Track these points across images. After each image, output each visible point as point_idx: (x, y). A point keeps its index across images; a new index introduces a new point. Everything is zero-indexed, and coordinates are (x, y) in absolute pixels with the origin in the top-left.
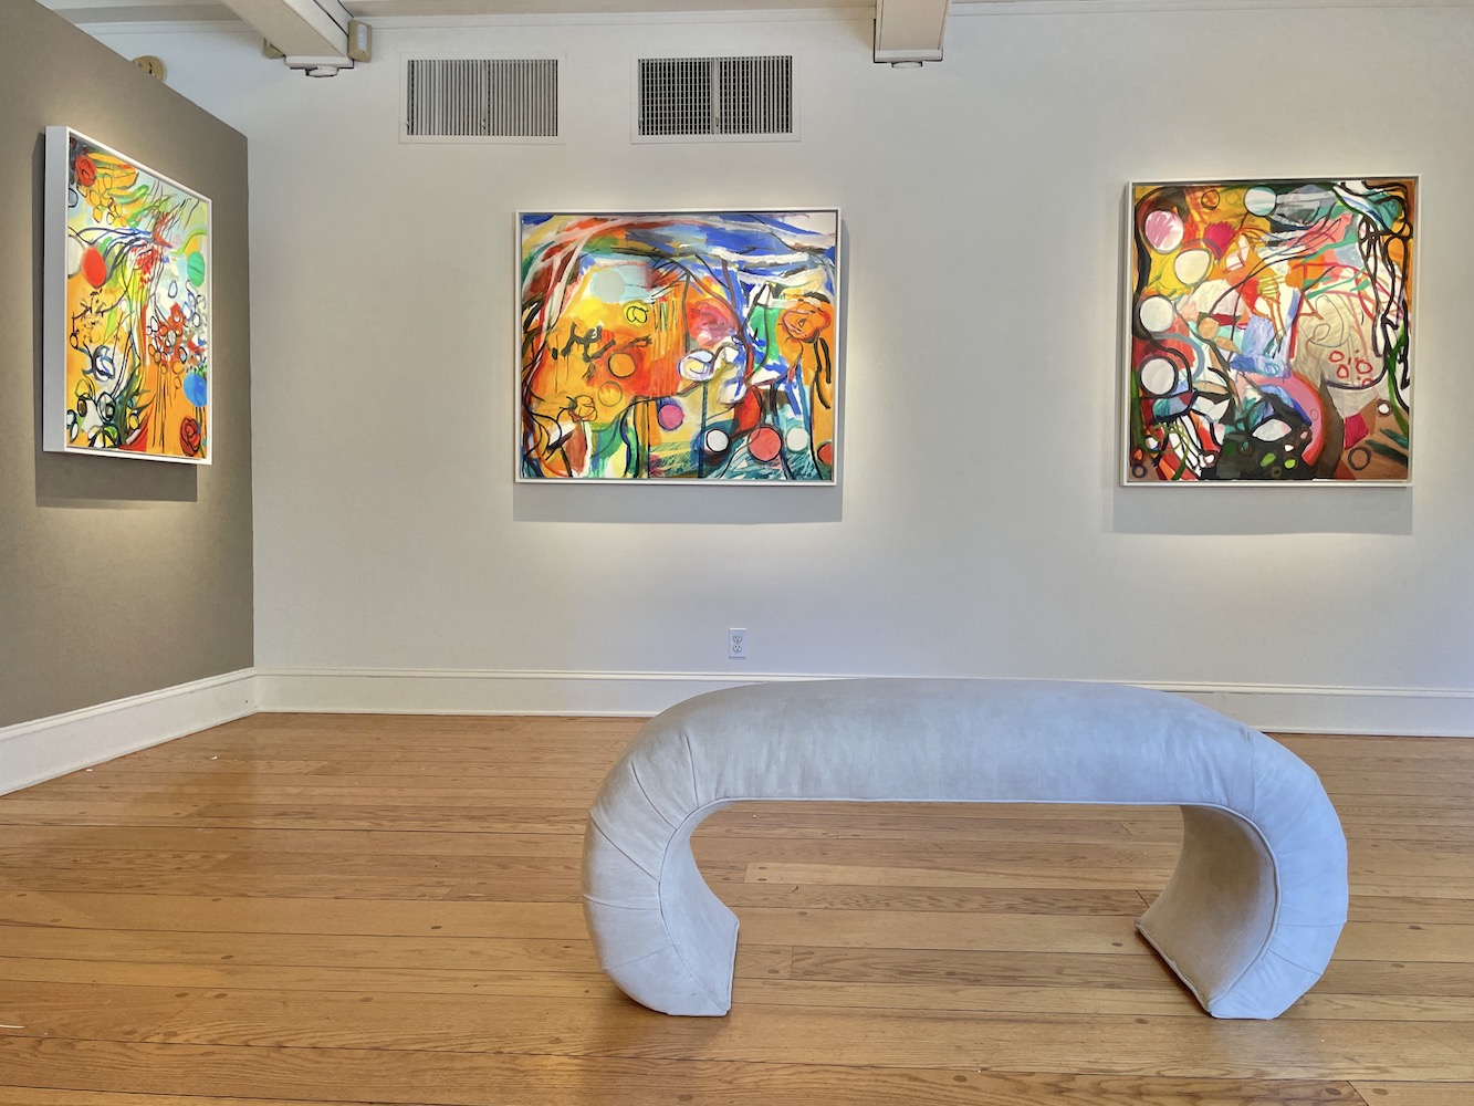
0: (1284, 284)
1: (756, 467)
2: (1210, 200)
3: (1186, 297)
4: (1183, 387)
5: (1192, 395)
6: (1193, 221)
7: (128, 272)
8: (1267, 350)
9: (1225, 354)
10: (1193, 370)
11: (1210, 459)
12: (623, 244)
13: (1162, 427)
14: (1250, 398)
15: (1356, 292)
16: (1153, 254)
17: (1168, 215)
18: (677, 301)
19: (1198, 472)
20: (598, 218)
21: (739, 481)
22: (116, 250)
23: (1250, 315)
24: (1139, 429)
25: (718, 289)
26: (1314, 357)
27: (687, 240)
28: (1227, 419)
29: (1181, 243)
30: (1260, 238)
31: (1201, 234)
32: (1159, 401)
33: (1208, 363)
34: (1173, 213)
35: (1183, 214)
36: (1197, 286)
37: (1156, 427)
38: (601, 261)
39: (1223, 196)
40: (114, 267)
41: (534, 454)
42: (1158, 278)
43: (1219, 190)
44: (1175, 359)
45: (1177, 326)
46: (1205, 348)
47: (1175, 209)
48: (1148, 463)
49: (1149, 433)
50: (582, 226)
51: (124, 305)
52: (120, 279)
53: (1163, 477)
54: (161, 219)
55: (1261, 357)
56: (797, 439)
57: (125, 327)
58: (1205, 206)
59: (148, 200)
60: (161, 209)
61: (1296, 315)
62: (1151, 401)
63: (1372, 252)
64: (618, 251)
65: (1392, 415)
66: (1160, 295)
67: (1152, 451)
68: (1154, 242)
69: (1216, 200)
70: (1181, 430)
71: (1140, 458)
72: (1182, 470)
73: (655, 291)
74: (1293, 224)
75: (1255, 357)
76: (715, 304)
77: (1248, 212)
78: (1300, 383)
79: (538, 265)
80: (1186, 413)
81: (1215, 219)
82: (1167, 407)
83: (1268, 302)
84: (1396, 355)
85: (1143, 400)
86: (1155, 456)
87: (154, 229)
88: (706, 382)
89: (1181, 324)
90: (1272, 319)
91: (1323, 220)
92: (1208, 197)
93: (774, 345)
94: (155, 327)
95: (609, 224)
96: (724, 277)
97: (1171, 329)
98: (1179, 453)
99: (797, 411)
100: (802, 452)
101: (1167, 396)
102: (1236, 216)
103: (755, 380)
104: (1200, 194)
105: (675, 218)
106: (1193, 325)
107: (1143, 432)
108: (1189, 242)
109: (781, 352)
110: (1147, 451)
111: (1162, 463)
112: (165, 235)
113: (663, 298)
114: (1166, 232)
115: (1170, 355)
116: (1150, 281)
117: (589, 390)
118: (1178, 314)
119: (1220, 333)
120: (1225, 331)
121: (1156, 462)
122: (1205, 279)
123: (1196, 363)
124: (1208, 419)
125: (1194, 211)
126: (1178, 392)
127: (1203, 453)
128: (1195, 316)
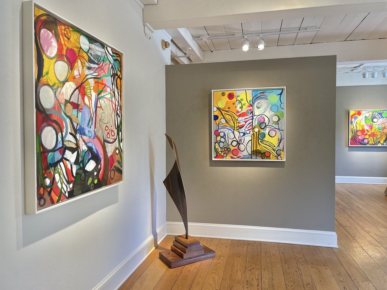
0: (93, 90)
3: (59, 89)
4: (60, 145)
5: (64, 149)
6: (61, 43)
8: (88, 124)
9: (75, 125)
10: (64, 134)
11: (71, 185)
13: (52, 170)
14: (84, 149)
15: (111, 99)
16: (44, 57)
17: (50, 34)
19: (67, 195)
23: (83, 105)
24: (41, 174)
26: (101, 128)
28: (77, 162)
29: (56, 55)
30: (85, 64)
31: (64, 52)
32: (50, 154)
33: (69, 131)
34: (52, 33)
35: (57, 37)
36: (64, 83)
37: (49, 171)
39: (72, 33)
42: (47, 73)
43: (71, 29)
44: (56, 126)
45: (56, 106)
46: (68, 120)
47: (53, 31)
48: (46, 196)
49: (46, 176)
53: (53, 203)
55: (87, 127)
58: (66, 37)
61: (96, 107)
62: (46, 154)
63: (114, 83)
65: (119, 154)
66: (48, 85)
67: (48, 187)
68: (45, 49)
69: (69, 35)
70: (60, 171)
71: (42, 193)
72: (61, 197)
74: (94, 60)
75: (85, 127)
77: (81, 48)
78: (98, 140)
80: (61, 160)
81: (70, 46)
82: (53, 158)
83: (88, 98)
84: (119, 128)
85: (43, 152)
86: (49, 190)
89: (57, 106)
90: (90, 108)
91: (102, 62)
92: (67, 32)
97: (54, 108)
98: (59, 185)
101: (54, 150)
102: (77, 48)
104: (63, 27)
106: (63, 107)
107: (43, 175)
110: (45, 187)
111: (53, 193)
114: (50, 45)
115: (54, 124)
116: (43, 75)
118: (57, 99)
119: (73, 113)
120: (75, 112)
121: (50, 193)
122: (67, 80)
123: (65, 130)
124: (70, 162)
125: (61, 37)
126: (58, 147)
127: (69, 182)
128: (63, 101)
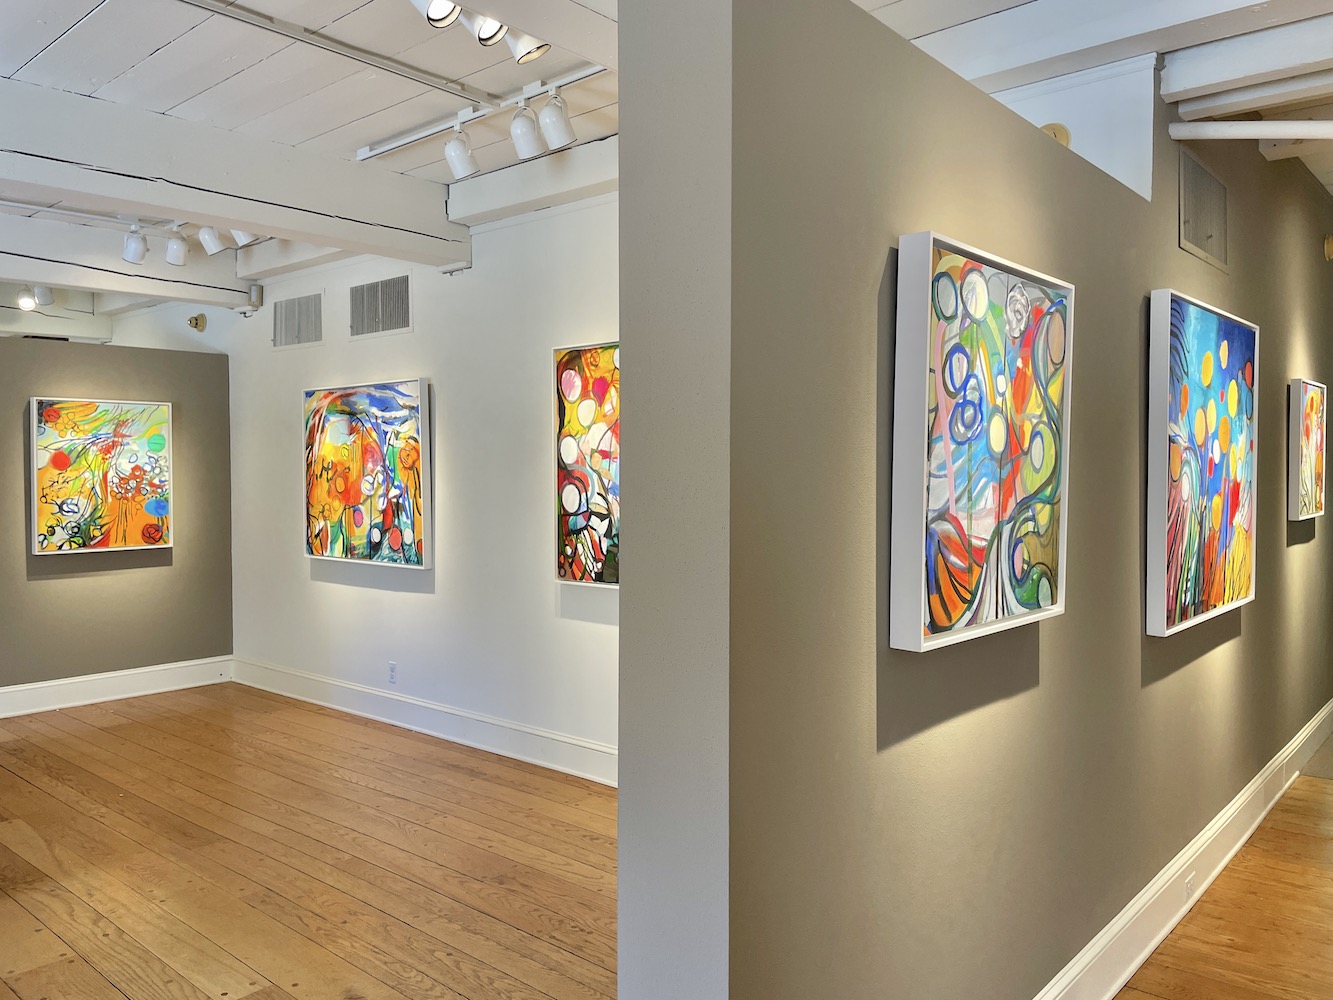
1: (392, 554)
2: (595, 360)
3: (584, 437)
4: (584, 508)
5: (589, 514)
6: (586, 377)
7: (90, 457)
9: (606, 482)
10: (589, 494)
11: (600, 565)
12: (340, 408)
13: (574, 537)
16: (565, 404)
17: (572, 372)
18: (359, 442)
19: (593, 575)
20: (331, 392)
21: (386, 563)
22: (80, 449)
24: (562, 539)
25: (374, 434)
27: (362, 404)
28: (608, 534)
29: (580, 395)
31: (591, 386)
32: (571, 518)
33: (597, 490)
34: (575, 370)
35: (581, 372)
36: (589, 428)
37: (570, 538)
38: (332, 419)
39: (601, 356)
40: (78, 457)
41: (310, 541)
42: (569, 422)
43: (599, 351)
44: (579, 485)
46: (595, 476)
47: (576, 367)
48: (567, 566)
49: (566, 543)
50: (325, 397)
51: (88, 475)
52: (84, 462)
53: (575, 578)
54: (121, 424)
56: (408, 537)
57: (88, 486)
58: (592, 365)
59: (109, 417)
60: (121, 419)
62: (567, 517)
64: (337, 412)
66: (571, 436)
67: (569, 557)
68: (566, 394)
69: (597, 359)
70: (583, 541)
71: (563, 562)
72: (584, 574)
73: (351, 436)
76: (373, 445)
77: (616, 368)
79: (311, 423)
80: (585, 528)
81: (597, 375)
82: (575, 524)
85: (563, 515)
86: (571, 561)
87: (115, 430)
88: (371, 496)
89: (581, 460)
92: (593, 358)
93: (397, 472)
94: (116, 480)
95: (335, 395)
96: (376, 427)
97: (577, 462)
98: (582, 558)
99: (408, 518)
100: (410, 545)
101: (575, 514)
102: (609, 371)
103: (391, 495)
104: (589, 355)
105: (358, 389)
106: (588, 458)
107: (564, 541)
108: (584, 395)
109: (401, 477)
110: (566, 557)
111: (574, 566)
112: (124, 431)
113: (354, 442)
114: (572, 386)
115: (577, 482)
116: (565, 425)
117: (330, 500)
118: (580, 450)
119: (603, 465)
120: (606, 462)
121: (571, 565)
122: (594, 423)
123: (590, 488)
124: (598, 533)
125: (586, 369)
126: (581, 511)
127: (596, 560)
128: (589, 452)
